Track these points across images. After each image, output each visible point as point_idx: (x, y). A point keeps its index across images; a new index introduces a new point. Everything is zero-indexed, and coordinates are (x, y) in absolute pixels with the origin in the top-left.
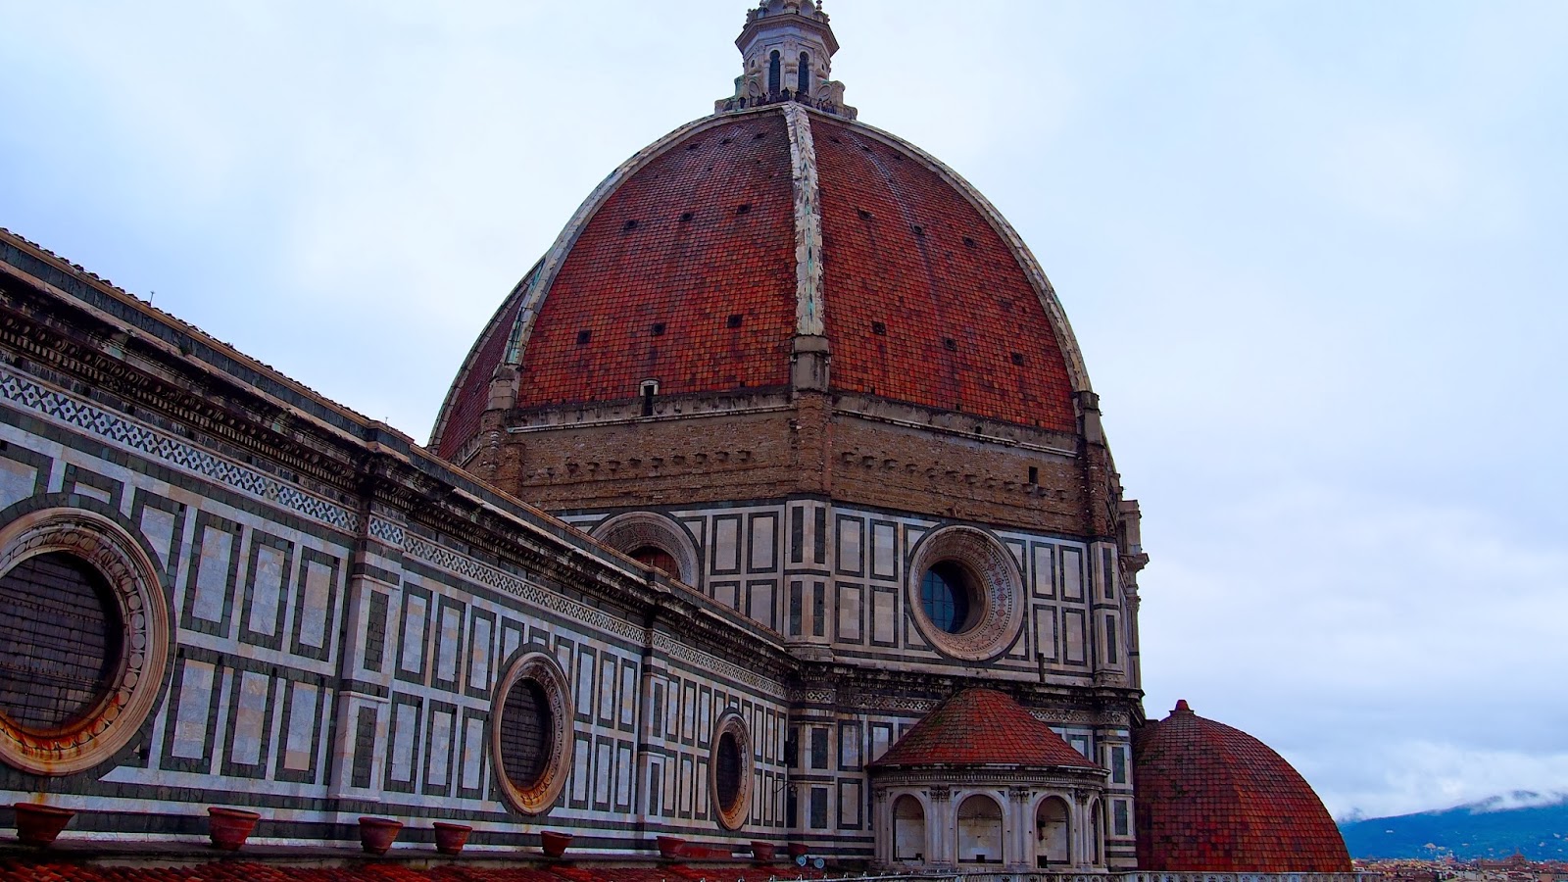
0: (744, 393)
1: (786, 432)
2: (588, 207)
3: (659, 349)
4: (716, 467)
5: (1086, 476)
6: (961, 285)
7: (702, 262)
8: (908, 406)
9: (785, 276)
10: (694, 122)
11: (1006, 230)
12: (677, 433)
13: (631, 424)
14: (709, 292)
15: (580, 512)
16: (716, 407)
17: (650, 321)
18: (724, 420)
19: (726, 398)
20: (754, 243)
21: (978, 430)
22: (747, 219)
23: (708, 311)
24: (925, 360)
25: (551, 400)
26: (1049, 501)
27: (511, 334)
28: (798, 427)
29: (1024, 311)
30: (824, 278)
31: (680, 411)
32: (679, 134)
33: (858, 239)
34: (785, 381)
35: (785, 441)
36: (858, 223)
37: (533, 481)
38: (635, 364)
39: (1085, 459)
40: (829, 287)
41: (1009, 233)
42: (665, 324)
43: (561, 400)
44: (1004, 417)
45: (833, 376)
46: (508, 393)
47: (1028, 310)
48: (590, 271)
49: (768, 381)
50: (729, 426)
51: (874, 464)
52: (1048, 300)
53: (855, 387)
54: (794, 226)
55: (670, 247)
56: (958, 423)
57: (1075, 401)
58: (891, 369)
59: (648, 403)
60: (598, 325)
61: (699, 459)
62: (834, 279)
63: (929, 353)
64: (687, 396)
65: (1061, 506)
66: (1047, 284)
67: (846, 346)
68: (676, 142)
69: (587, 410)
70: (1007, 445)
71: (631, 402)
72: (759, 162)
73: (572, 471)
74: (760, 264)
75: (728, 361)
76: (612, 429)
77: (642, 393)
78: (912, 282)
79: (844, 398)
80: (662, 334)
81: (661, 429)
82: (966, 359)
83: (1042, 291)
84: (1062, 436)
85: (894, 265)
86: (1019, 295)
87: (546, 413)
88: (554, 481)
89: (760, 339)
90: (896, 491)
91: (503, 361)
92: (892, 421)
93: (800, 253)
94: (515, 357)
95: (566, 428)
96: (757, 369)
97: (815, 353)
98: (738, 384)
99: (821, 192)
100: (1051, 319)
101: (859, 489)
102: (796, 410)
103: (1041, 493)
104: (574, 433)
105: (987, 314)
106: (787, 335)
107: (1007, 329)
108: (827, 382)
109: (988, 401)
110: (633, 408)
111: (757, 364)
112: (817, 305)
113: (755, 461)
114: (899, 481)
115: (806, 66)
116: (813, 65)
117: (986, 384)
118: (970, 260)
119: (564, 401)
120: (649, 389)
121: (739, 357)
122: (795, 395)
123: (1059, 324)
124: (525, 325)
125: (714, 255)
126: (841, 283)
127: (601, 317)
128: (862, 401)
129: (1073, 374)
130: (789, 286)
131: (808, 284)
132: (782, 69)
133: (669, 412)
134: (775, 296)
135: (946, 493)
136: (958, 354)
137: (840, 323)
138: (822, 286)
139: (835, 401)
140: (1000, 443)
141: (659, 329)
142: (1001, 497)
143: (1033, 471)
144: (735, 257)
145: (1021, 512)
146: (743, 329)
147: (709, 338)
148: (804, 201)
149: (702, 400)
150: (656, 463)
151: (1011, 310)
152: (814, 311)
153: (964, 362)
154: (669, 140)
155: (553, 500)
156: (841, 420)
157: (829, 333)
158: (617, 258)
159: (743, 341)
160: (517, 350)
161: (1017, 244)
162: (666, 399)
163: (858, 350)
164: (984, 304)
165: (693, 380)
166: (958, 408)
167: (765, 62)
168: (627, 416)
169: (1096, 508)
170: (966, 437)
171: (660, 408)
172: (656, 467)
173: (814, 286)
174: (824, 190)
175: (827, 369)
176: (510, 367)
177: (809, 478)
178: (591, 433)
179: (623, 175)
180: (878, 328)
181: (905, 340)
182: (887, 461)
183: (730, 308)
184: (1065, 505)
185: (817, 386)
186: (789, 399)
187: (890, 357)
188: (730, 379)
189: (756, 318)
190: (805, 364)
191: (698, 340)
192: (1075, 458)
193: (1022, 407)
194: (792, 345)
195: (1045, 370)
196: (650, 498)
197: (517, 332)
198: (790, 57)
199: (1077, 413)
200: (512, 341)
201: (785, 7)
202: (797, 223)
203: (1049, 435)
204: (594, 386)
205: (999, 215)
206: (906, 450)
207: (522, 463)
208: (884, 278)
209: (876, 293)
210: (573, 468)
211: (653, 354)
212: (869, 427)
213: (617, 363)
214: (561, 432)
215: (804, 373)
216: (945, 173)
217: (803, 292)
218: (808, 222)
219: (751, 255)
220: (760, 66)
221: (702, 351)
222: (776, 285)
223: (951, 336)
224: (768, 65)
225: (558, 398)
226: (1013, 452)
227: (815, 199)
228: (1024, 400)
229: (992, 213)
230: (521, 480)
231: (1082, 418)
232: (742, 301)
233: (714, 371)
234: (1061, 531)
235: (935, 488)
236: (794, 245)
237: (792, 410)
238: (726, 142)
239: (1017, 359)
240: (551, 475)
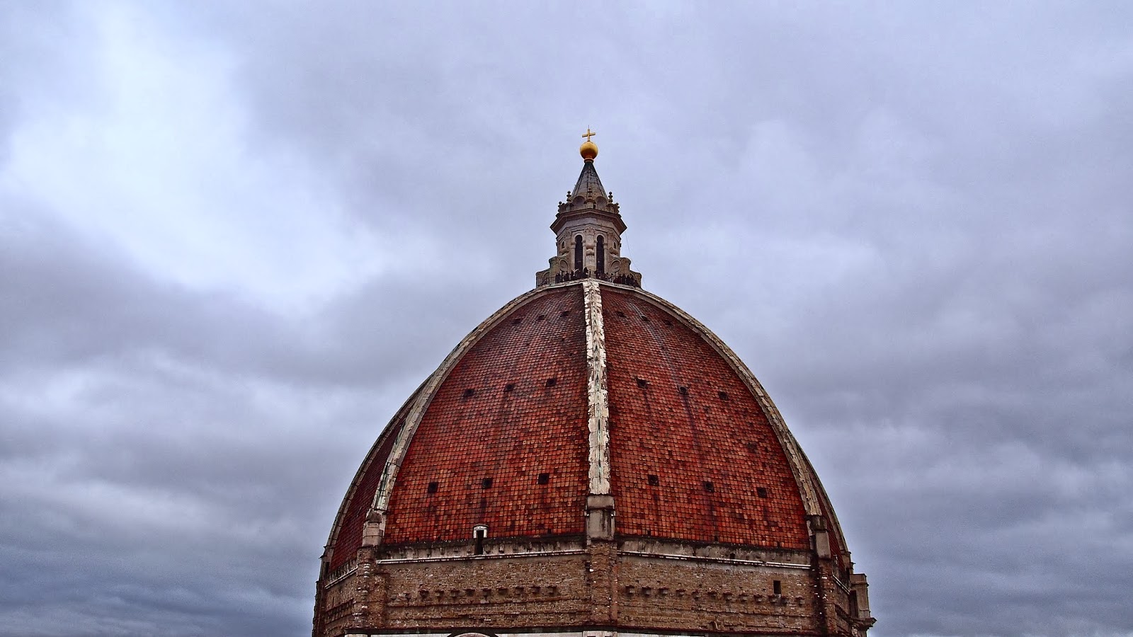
0: (549, 538)
1: (582, 571)
2: (438, 377)
3: (487, 499)
4: (530, 598)
5: (819, 585)
6: (717, 434)
7: (520, 427)
8: (677, 543)
9: (581, 441)
10: (518, 298)
11: (752, 382)
12: (501, 569)
13: (467, 561)
14: (525, 454)
15: (429, 631)
16: (530, 550)
17: (481, 476)
18: (536, 560)
19: (538, 543)
20: (558, 412)
21: (733, 556)
22: (553, 391)
23: (524, 469)
24: (690, 502)
25: (408, 538)
26: (791, 607)
27: (379, 485)
28: (591, 570)
29: (766, 450)
30: (610, 445)
31: (503, 552)
32: (507, 310)
33: (637, 405)
34: (582, 530)
35: (582, 578)
36: (637, 391)
37: (395, 603)
38: (470, 511)
39: (817, 570)
40: (614, 450)
41: (754, 384)
42: (492, 478)
43: (415, 539)
44: (753, 542)
45: (617, 524)
46: (376, 533)
47: (769, 449)
48: (438, 431)
49: (569, 529)
50: (540, 565)
51: (652, 593)
52: (785, 441)
53: (635, 531)
54: (587, 401)
55: (496, 414)
56: (716, 553)
57: (808, 523)
58: (663, 513)
59: (480, 544)
60: (443, 477)
61: (518, 592)
62: (618, 442)
63: (693, 497)
64: (508, 540)
65: (800, 610)
66: (784, 426)
67: (627, 498)
68: (505, 317)
69: (434, 549)
70: (756, 566)
71: (467, 544)
72: (563, 340)
73: (424, 597)
74: (562, 431)
75: (539, 511)
76: (454, 564)
77: (475, 536)
78: (679, 437)
79: (627, 543)
80: (490, 488)
81: (490, 565)
82: (721, 497)
83: (780, 432)
84: (799, 554)
85: (664, 424)
86: (763, 437)
87: (405, 550)
88: (411, 604)
89: (562, 494)
90: (669, 612)
91: (373, 506)
92: (665, 556)
93: (592, 423)
94: (382, 503)
95: (420, 562)
96: (560, 520)
97: (602, 509)
98: (546, 531)
99: (609, 368)
100: (788, 455)
101: (640, 614)
102: (589, 554)
103: (783, 602)
104: (424, 565)
105: (737, 457)
106: (582, 491)
107: (754, 467)
108: (613, 531)
109: (740, 530)
110: (468, 548)
111: (560, 515)
112: (605, 468)
113: (559, 594)
114: (671, 604)
115: (602, 246)
116: (607, 244)
117: (738, 516)
118: (723, 411)
119: (418, 539)
120: (480, 533)
121: (547, 508)
122: (589, 542)
123: (794, 460)
124: (390, 477)
125: (529, 422)
126: (624, 445)
127: (446, 471)
128: (641, 544)
129: (805, 500)
130: (584, 451)
131: (597, 452)
132: (585, 251)
133: (495, 553)
134: (573, 458)
135: (709, 610)
136: (715, 494)
137: (622, 479)
138: (608, 452)
139: (620, 545)
140: (750, 565)
141: (488, 483)
142: (752, 608)
143: (777, 585)
144: (544, 424)
145: (769, 619)
146: (549, 486)
147: (525, 492)
148: (595, 379)
149: (520, 544)
150: (485, 594)
151: (756, 451)
152: (602, 474)
153: (721, 501)
154: (499, 315)
155: (410, 619)
156: (625, 559)
157: (615, 492)
158: (458, 422)
159: (550, 495)
160: (384, 498)
161: (761, 394)
162: (493, 542)
163: (637, 501)
164: (735, 448)
165: (513, 526)
166: (716, 539)
167: (572, 244)
168: (464, 554)
169: (828, 611)
170: (723, 563)
171: (488, 549)
172: (486, 597)
173: (602, 452)
174: (611, 365)
175: (613, 521)
176: (378, 512)
177: (600, 612)
178: (438, 566)
179: (465, 348)
180: (653, 480)
181: (674, 487)
182: (661, 590)
183: (540, 467)
184: (803, 609)
185: (605, 535)
186: (584, 545)
187: (662, 503)
188: (541, 526)
189: (559, 476)
190: (595, 519)
191: (516, 494)
192: (810, 570)
193: (767, 532)
194: (586, 501)
195: (784, 499)
196: (482, 621)
197: (383, 483)
198: (590, 241)
199: (810, 534)
200: (380, 490)
201: (585, 203)
202: (589, 398)
203: (788, 555)
204: (440, 528)
205: (747, 369)
206: (676, 578)
207: (386, 588)
208: (657, 437)
209: (650, 450)
210: (424, 594)
211: (484, 503)
212: (647, 563)
213: (457, 510)
214: (416, 565)
215: (595, 526)
216: (705, 334)
217: (594, 458)
218: (598, 396)
219: (556, 423)
220: (568, 248)
221: (520, 503)
222: (574, 449)
223: (709, 480)
224: (574, 246)
225: (413, 537)
226: (761, 570)
227: (603, 377)
228: (768, 527)
229: (741, 368)
230: (386, 602)
231: (814, 537)
232: (549, 463)
233: (528, 520)
234: (801, 631)
235: (700, 607)
236: (587, 417)
237: (587, 554)
238: (541, 318)
239: (761, 492)
240: (408, 599)
